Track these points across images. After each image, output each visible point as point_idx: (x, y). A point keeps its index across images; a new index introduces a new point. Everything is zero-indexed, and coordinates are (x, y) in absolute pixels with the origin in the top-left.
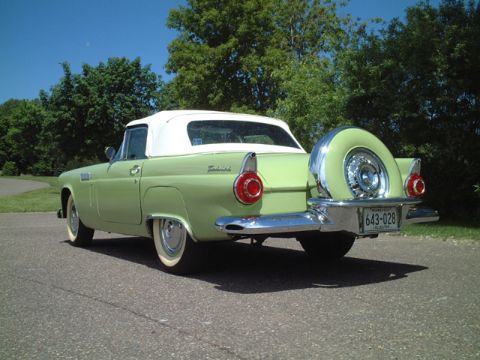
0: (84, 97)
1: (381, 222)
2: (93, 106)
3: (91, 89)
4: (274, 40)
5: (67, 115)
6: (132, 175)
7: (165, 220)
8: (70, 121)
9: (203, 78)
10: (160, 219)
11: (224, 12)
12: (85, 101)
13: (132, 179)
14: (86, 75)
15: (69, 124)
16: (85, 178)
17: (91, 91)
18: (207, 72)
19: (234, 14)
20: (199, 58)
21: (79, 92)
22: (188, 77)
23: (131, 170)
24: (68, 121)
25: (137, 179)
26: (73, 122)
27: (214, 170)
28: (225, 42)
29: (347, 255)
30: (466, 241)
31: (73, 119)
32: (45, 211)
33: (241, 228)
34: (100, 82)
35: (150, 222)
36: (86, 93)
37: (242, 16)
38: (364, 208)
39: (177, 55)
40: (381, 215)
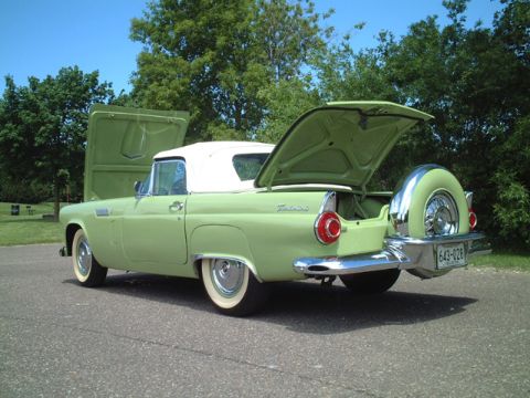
0: (33, 114)
1: (452, 259)
2: (44, 124)
3: (42, 105)
4: (253, 53)
5: (14, 134)
6: (173, 212)
7: (216, 260)
8: (17, 141)
9: (177, 95)
10: (210, 260)
11: (200, 23)
12: (33, 118)
13: (175, 217)
14: (34, 89)
15: (16, 145)
16: (103, 213)
17: (42, 107)
18: (182, 88)
19: (210, 25)
20: (173, 72)
21: (26, 108)
22: (161, 94)
23: (170, 207)
24: (13, 140)
25: (182, 216)
26: (21, 143)
27: (286, 210)
28: (201, 55)
29: (391, 289)
30: (487, 268)
31: (21, 139)
32: (9, 245)
33: (326, 269)
34: (52, 97)
35: (199, 263)
36: (36, 110)
37: (220, 27)
38: (438, 245)
39: (148, 69)
40: (451, 250)
